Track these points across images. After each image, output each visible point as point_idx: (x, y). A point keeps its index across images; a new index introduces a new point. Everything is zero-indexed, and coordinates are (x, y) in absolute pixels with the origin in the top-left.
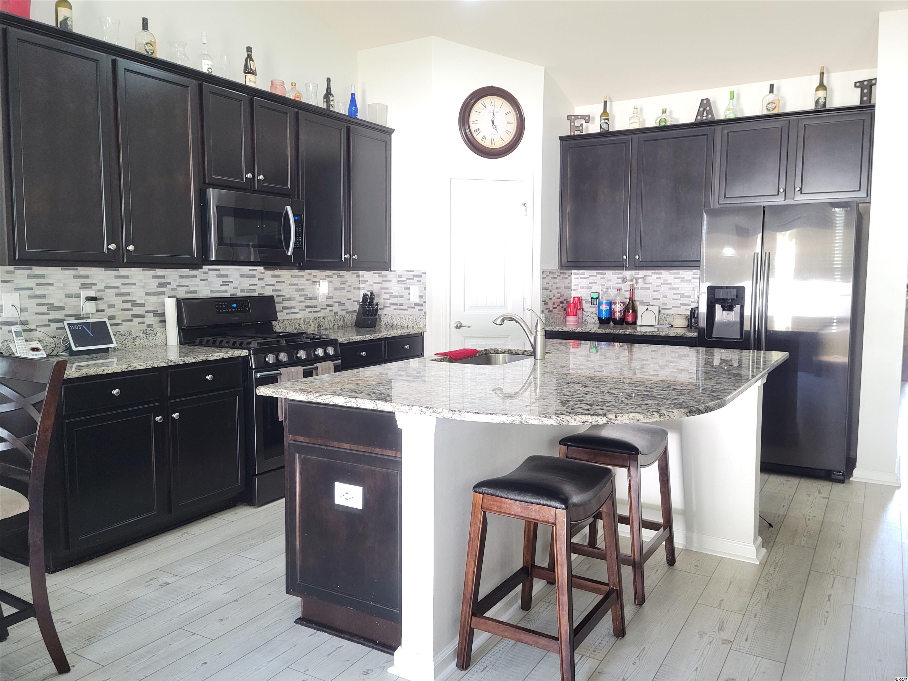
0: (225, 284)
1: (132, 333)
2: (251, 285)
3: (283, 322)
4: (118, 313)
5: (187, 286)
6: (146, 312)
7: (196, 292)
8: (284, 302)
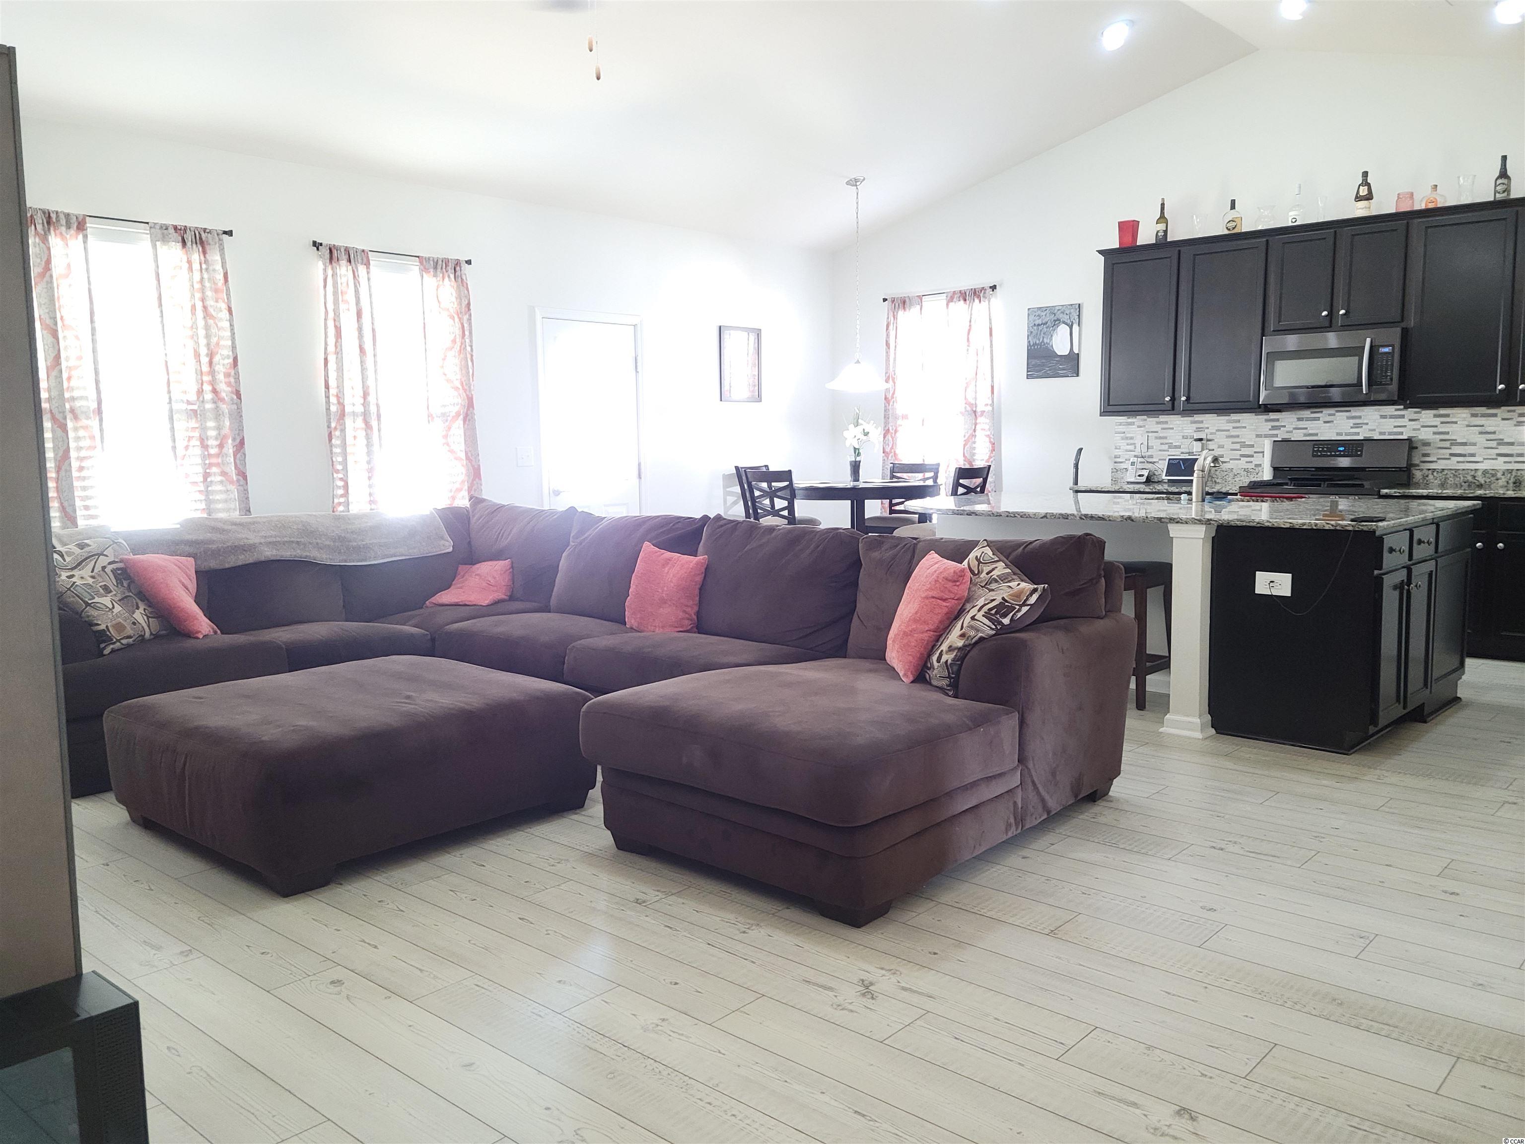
0: (1357, 426)
1: (1233, 470)
2: (1395, 427)
3: (1441, 472)
4: (1225, 452)
5: (1306, 428)
6: (1255, 452)
7: (1317, 435)
8: (1453, 447)
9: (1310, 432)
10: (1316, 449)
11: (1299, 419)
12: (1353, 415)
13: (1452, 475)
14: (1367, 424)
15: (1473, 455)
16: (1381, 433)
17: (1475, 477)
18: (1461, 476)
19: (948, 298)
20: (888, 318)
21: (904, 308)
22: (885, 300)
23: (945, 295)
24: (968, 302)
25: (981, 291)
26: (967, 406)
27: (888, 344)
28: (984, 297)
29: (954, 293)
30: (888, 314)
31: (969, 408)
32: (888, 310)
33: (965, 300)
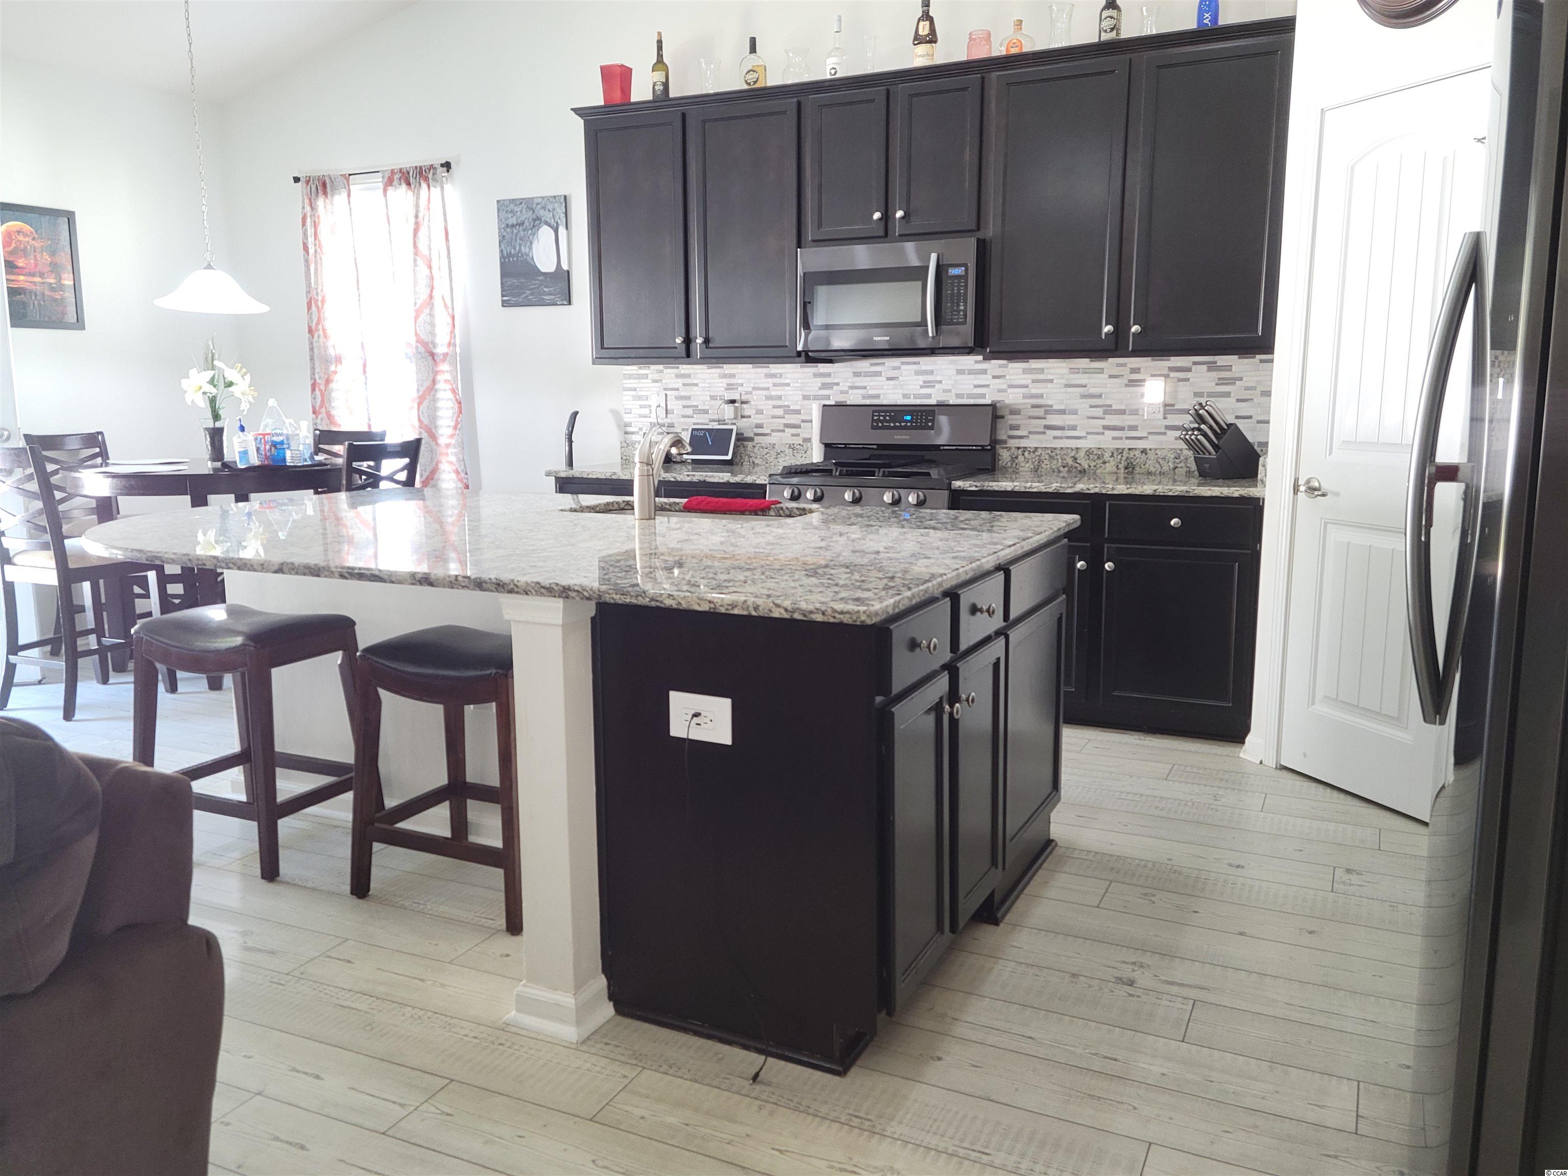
1: (776, 447)
9: (871, 392)
10: (875, 418)
11: (857, 374)
12: (923, 369)
13: (1047, 457)
14: (940, 382)
15: (1074, 428)
16: (958, 396)
17: (1076, 459)
18: (1059, 457)
19: (386, 179)
20: (303, 208)
21: (325, 193)
22: (297, 180)
23: (380, 174)
24: (413, 186)
25: (430, 170)
26: (419, 345)
27: (306, 248)
28: (434, 180)
29: (392, 172)
30: (303, 202)
31: (422, 349)
32: (303, 196)
33: (409, 184)
